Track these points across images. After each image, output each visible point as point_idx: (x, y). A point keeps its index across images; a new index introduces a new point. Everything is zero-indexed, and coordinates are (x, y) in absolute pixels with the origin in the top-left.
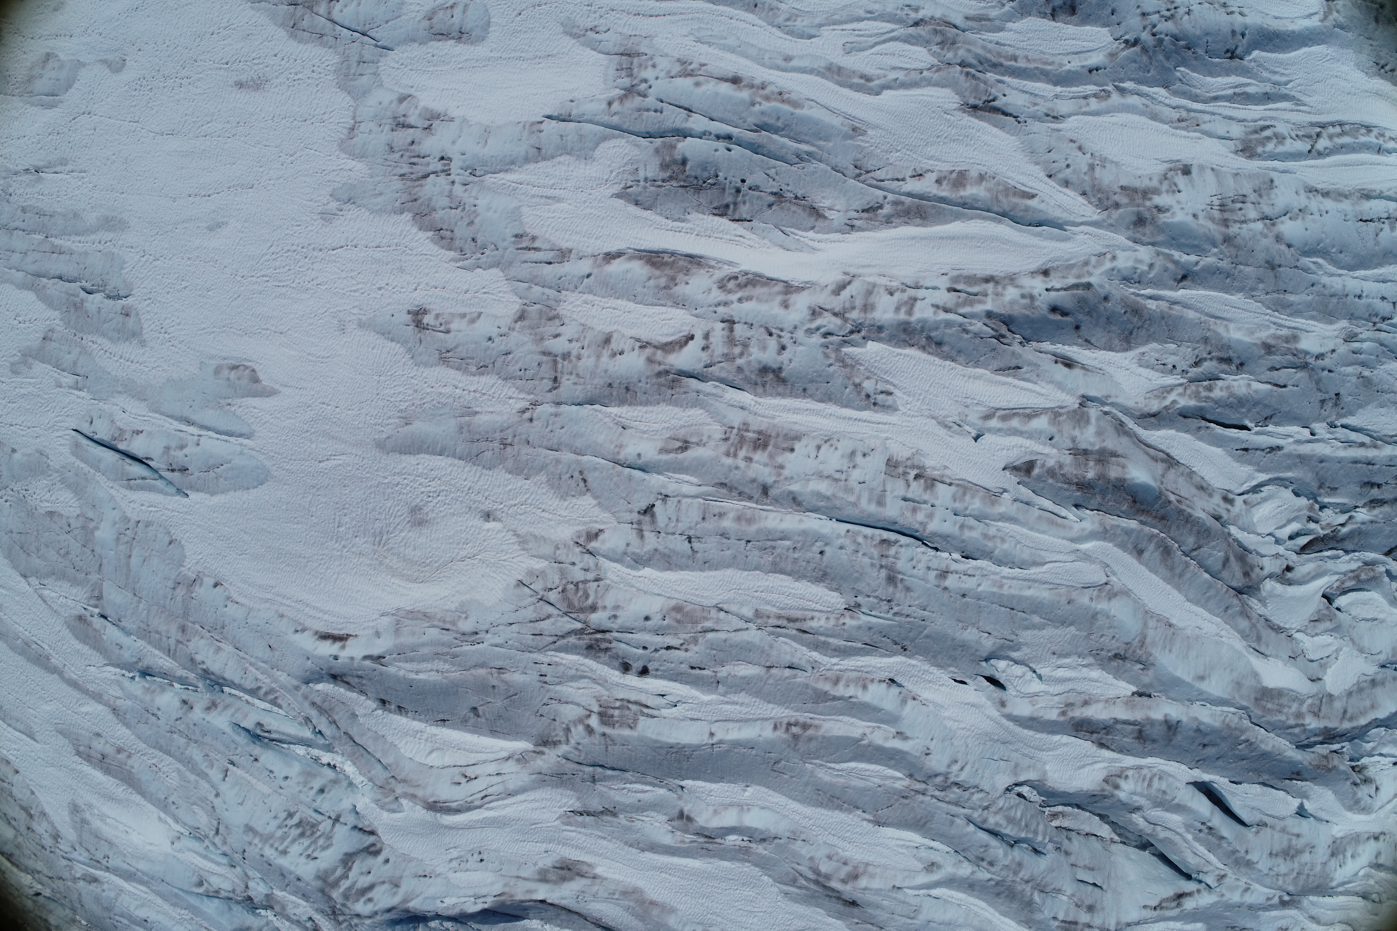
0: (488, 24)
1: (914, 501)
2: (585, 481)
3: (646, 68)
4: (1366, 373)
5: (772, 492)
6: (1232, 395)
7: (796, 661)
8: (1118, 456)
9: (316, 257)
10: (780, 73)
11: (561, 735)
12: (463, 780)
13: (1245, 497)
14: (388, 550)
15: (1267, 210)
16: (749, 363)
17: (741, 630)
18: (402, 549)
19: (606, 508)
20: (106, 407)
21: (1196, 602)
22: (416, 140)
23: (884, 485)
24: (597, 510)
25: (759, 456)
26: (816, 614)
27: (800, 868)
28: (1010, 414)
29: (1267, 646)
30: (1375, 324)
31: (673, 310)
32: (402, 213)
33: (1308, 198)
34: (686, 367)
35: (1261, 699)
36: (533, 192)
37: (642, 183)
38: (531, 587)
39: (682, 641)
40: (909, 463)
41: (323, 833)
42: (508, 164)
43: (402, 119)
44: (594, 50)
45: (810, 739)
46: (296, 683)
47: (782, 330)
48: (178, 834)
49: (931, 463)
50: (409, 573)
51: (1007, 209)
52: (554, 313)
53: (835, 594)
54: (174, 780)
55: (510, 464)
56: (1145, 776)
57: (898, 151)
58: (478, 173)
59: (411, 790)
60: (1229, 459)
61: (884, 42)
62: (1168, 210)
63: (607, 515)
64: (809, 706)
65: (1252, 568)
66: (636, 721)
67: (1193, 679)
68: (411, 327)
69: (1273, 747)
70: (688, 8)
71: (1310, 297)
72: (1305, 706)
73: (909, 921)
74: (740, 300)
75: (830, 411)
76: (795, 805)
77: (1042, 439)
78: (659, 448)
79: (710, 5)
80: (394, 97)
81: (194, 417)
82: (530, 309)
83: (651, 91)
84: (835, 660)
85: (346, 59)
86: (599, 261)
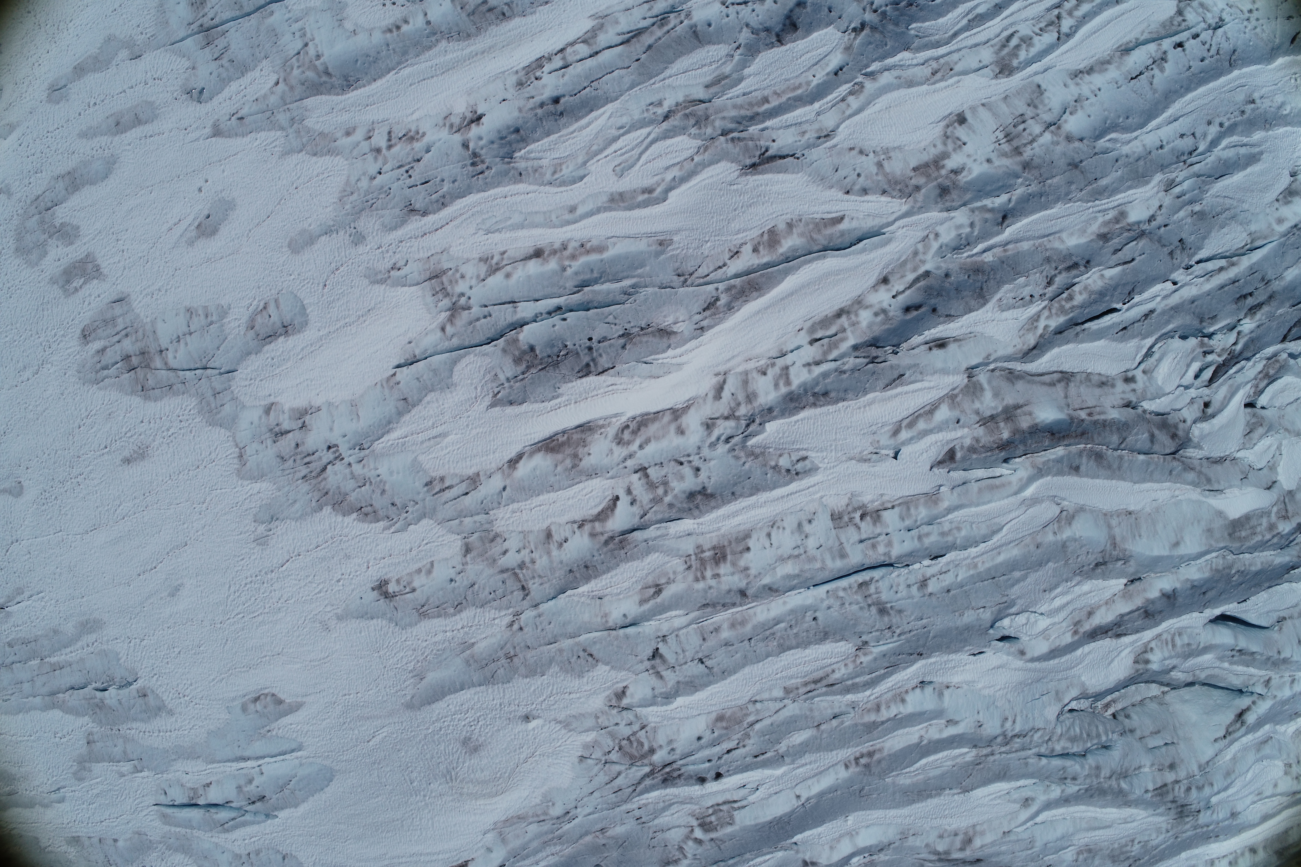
0: (303, 308)
1: (870, 539)
2: (591, 655)
3: (457, 282)
4: (1197, 208)
5: (750, 592)
6: (1091, 293)
7: (837, 710)
8: (1022, 406)
9: (272, 579)
10: (573, 227)
11: (678, 855)
13: (1142, 366)
14: (462, 782)
15: (1048, 117)
16: (676, 496)
17: (780, 709)
18: (472, 776)
19: (621, 668)
20: (170, 776)
21: (1144, 481)
22: (299, 442)
23: (838, 539)
24: (613, 673)
25: (724, 569)
26: (834, 667)
27: (921, 856)
28: (913, 420)
29: (1219, 482)
30: (1185, 162)
31: (590, 482)
32: (321, 509)
33: (1077, 84)
34: (627, 527)
35: (1234, 532)
36: (420, 439)
37: (506, 385)
38: (592, 757)
39: (737, 742)
40: (850, 508)
42: (387, 426)
43: (277, 429)
44: (405, 286)
45: (879, 762)
47: (689, 455)
49: (869, 498)
50: (488, 791)
51: (825, 242)
52: (492, 534)
53: (842, 643)
55: (522, 670)
56: (1166, 640)
57: (707, 242)
58: (365, 446)
60: (1114, 344)
61: (647, 148)
62: (963, 169)
63: (624, 673)
64: (865, 738)
65: (1176, 427)
66: (732, 817)
67: (1170, 549)
68: (382, 601)
69: (1262, 563)
70: (464, 207)
71: (1119, 173)
72: (1273, 515)
73: (1030, 852)
74: (641, 447)
75: (763, 500)
76: (892, 813)
77: (951, 426)
78: (637, 602)
79: (482, 194)
80: (260, 411)
81: (246, 754)
82: (471, 539)
83: (472, 301)
84: (868, 693)
85: (202, 398)
86: (507, 472)
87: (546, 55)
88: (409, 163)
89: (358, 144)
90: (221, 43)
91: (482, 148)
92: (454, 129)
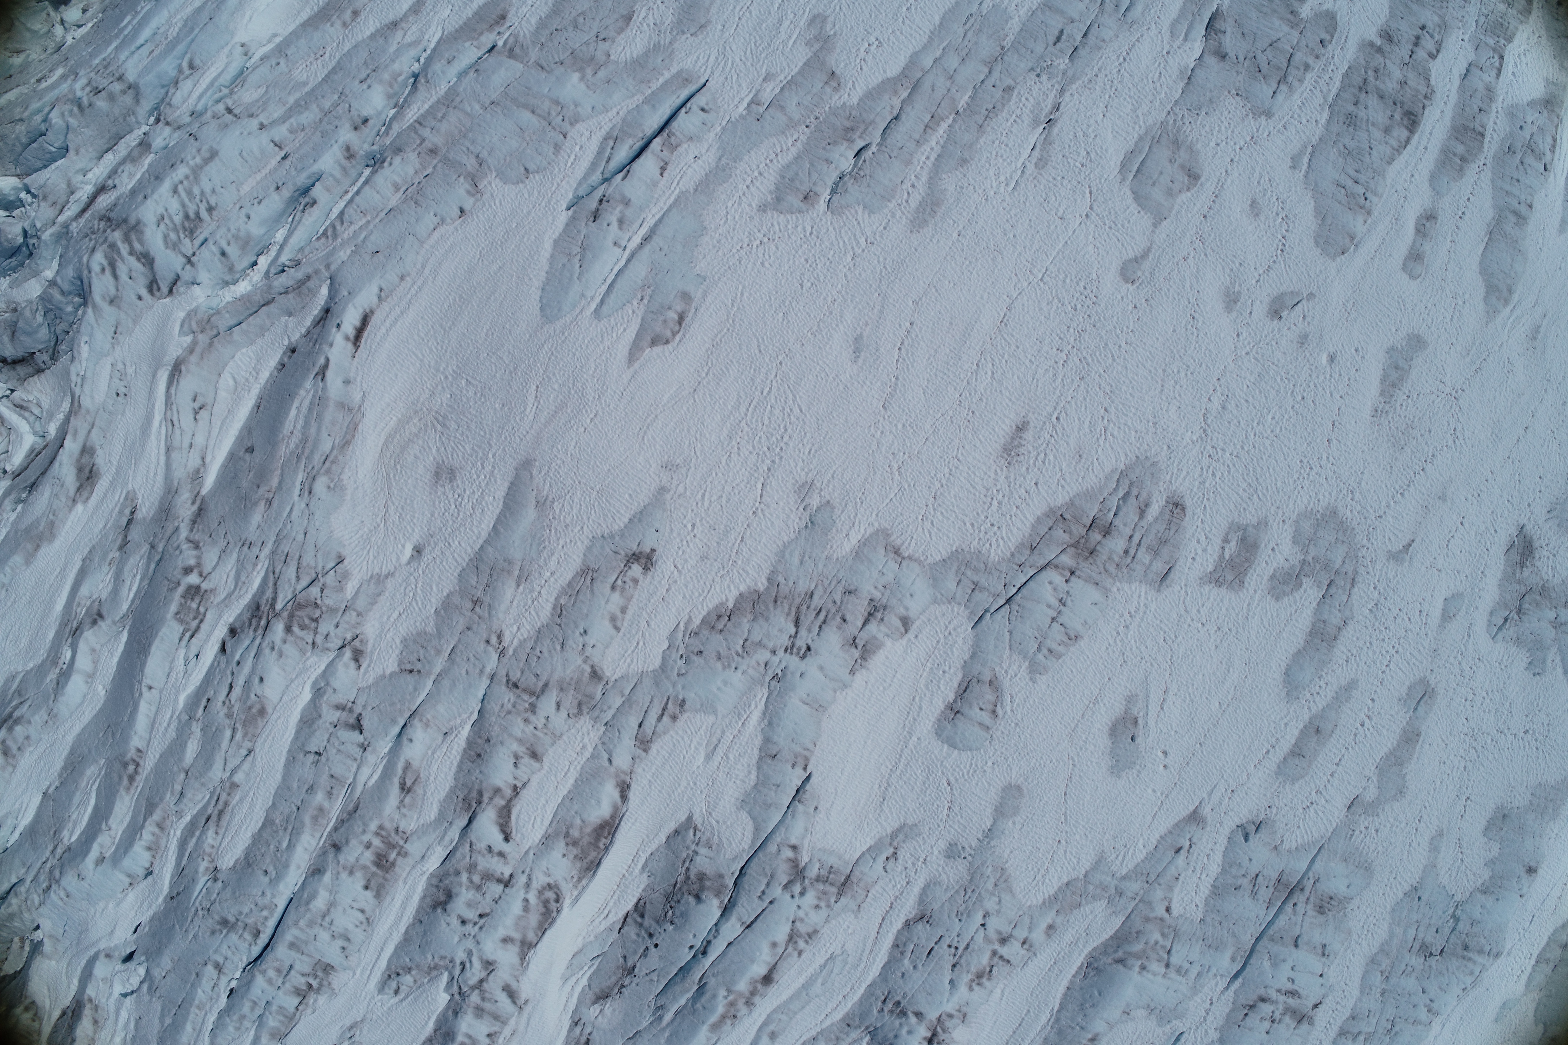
0: (953, 746)
1: (288, 972)
2: (411, 671)
3: (819, 898)
5: (332, 854)
7: (185, 800)
9: (763, 461)
10: (758, 1024)
11: (196, 536)
12: (197, 405)
14: (426, 426)
16: (461, 885)
17: (225, 765)
18: (420, 442)
19: (376, 683)
20: (712, 135)
22: (845, 626)
23: (309, 956)
24: (379, 671)
25: (368, 857)
26: (220, 838)
27: (26, 706)
31: (542, 832)
32: (768, 580)
34: (475, 824)
36: (728, 734)
37: (693, 847)
38: (332, 572)
39: (233, 703)
40: (325, 983)
41: (180, 242)
42: (770, 719)
43: (879, 615)
44: (869, 850)
45: (120, 778)
46: (333, 267)
47: (481, 928)
48: (250, 54)
49: (321, 1002)
50: (396, 441)
52: (585, 710)
53: (231, 864)
54: (300, 73)
55: (456, 600)
58: (774, 683)
59: (199, 349)
63: (371, 681)
64: (147, 793)
66: (181, 621)
68: (635, 548)
70: (874, 959)
74: (526, 900)
75: (395, 934)
76: (78, 728)
78: (412, 762)
79: (868, 982)
80: (912, 614)
81: (647, 249)
82: (600, 687)
83: (788, 897)
84: (179, 833)
85: (988, 569)
86: (623, 777)
88: (960, 957)
89: (1030, 929)
90: (1264, 894)
91: (901, 1024)
92: (944, 1017)
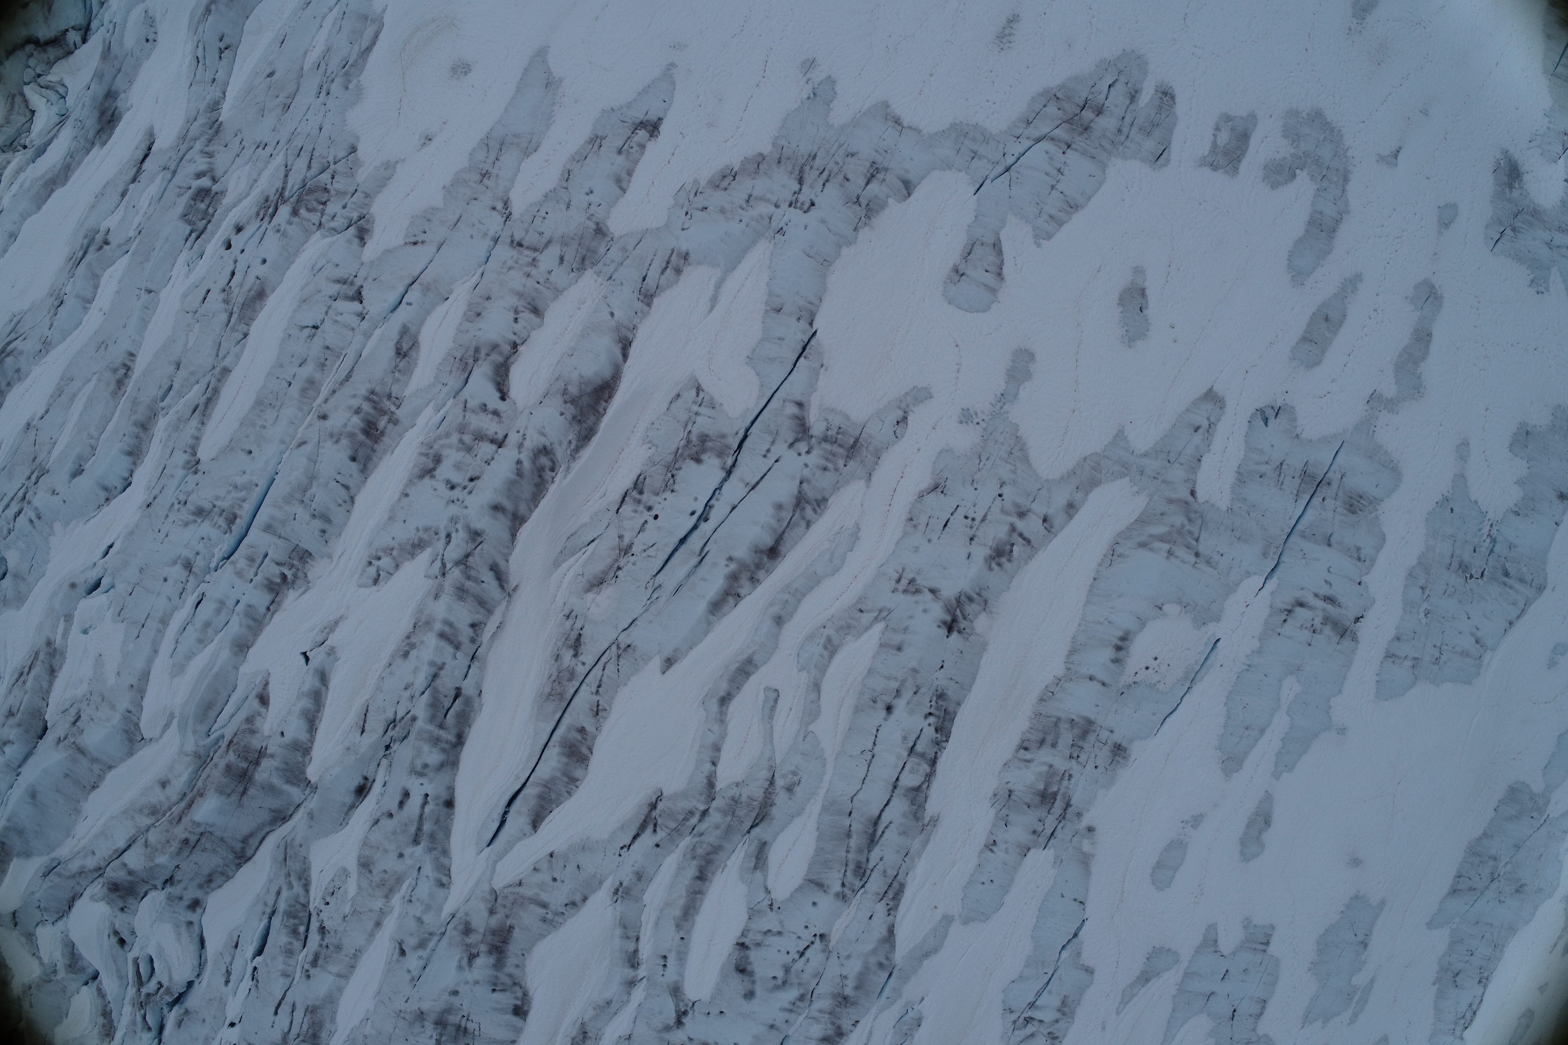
0: (959, 307)
1: (262, 563)
2: (415, 243)
3: (827, 459)
5: (318, 423)
8: (242, 796)
12: (222, 45)
13: (196, 928)
14: (443, 30)
16: (450, 447)
17: (219, 349)
19: (381, 256)
22: (847, 184)
23: (286, 539)
24: (385, 246)
25: (357, 422)
26: (204, 427)
27: (20, 340)
28: (319, 700)
31: (541, 390)
32: (772, 144)
34: (472, 382)
37: (696, 408)
38: (344, 160)
39: (231, 288)
40: (300, 574)
42: (774, 272)
43: (880, 176)
44: (876, 412)
45: (109, 385)
47: (470, 493)
49: (295, 598)
52: (589, 265)
53: (213, 454)
55: (465, 176)
58: (778, 236)
60: (232, 923)
62: (469, 966)
63: (374, 255)
64: (134, 393)
65: (123, 899)
66: (190, 222)
68: (642, 116)
74: (519, 462)
77: (284, 725)
78: (410, 326)
79: (879, 562)
80: (913, 178)
82: (604, 243)
83: (794, 454)
85: (986, 138)
86: (624, 332)
87: (944, 744)
88: (978, 529)
89: (1049, 505)
90: (1292, 485)
91: (917, 603)
92: (963, 598)
